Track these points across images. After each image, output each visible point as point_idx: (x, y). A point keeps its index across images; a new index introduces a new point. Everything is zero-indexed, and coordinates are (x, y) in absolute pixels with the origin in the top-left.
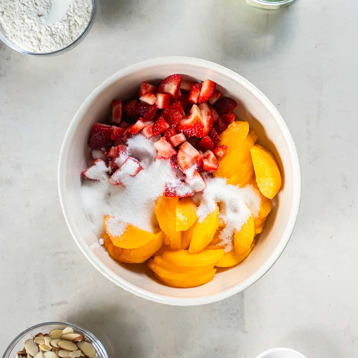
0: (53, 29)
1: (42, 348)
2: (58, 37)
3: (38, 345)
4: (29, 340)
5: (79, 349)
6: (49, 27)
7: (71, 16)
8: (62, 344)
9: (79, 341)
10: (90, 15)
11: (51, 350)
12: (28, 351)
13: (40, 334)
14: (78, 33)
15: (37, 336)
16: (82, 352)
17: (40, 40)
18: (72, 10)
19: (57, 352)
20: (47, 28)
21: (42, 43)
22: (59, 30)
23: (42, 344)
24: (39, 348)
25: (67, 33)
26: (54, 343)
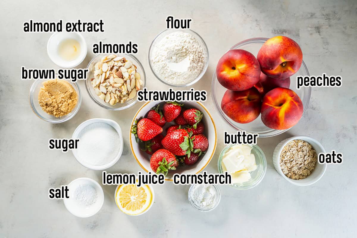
0: (166, 67)
1: (129, 70)
2: (163, 71)
3: (131, 67)
4: (132, 62)
5: (132, 90)
6: (166, 65)
7: (175, 75)
8: (133, 81)
9: (136, 89)
10: (180, 83)
11: (129, 75)
12: (126, 63)
13: (136, 68)
14: (169, 81)
15: (135, 66)
16: (131, 92)
17: (158, 62)
18: (179, 74)
19: (129, 78)
20: (166, 64)
21: (157, 63)
22: (166, 70)
23: (132, 70)
24: (130, 68)
25: (167, 75)
26: (132, 77)
